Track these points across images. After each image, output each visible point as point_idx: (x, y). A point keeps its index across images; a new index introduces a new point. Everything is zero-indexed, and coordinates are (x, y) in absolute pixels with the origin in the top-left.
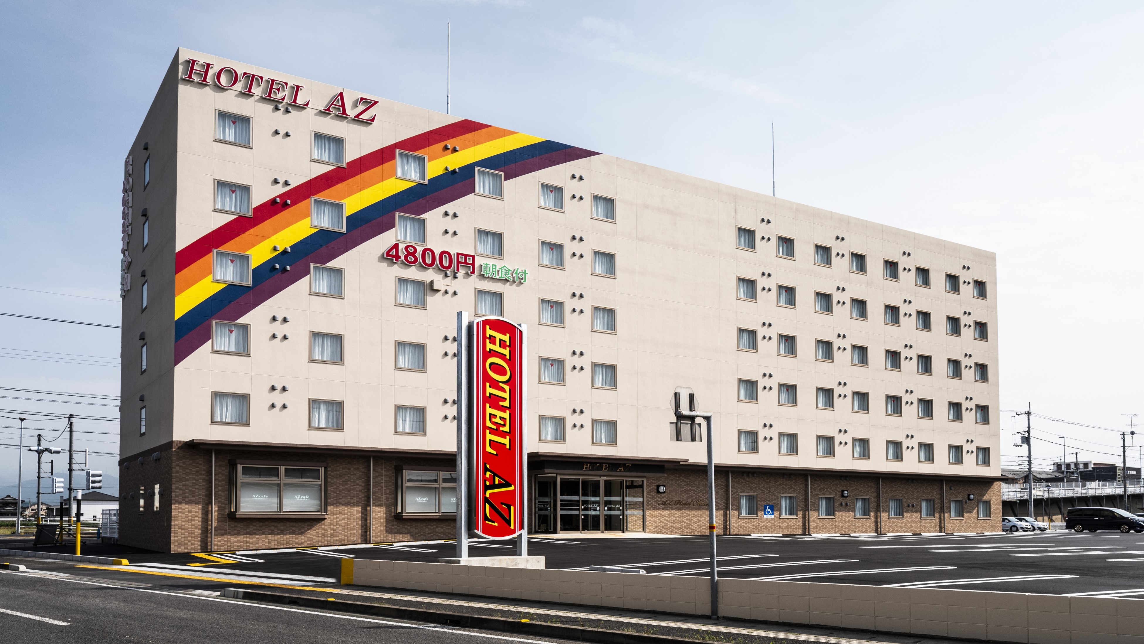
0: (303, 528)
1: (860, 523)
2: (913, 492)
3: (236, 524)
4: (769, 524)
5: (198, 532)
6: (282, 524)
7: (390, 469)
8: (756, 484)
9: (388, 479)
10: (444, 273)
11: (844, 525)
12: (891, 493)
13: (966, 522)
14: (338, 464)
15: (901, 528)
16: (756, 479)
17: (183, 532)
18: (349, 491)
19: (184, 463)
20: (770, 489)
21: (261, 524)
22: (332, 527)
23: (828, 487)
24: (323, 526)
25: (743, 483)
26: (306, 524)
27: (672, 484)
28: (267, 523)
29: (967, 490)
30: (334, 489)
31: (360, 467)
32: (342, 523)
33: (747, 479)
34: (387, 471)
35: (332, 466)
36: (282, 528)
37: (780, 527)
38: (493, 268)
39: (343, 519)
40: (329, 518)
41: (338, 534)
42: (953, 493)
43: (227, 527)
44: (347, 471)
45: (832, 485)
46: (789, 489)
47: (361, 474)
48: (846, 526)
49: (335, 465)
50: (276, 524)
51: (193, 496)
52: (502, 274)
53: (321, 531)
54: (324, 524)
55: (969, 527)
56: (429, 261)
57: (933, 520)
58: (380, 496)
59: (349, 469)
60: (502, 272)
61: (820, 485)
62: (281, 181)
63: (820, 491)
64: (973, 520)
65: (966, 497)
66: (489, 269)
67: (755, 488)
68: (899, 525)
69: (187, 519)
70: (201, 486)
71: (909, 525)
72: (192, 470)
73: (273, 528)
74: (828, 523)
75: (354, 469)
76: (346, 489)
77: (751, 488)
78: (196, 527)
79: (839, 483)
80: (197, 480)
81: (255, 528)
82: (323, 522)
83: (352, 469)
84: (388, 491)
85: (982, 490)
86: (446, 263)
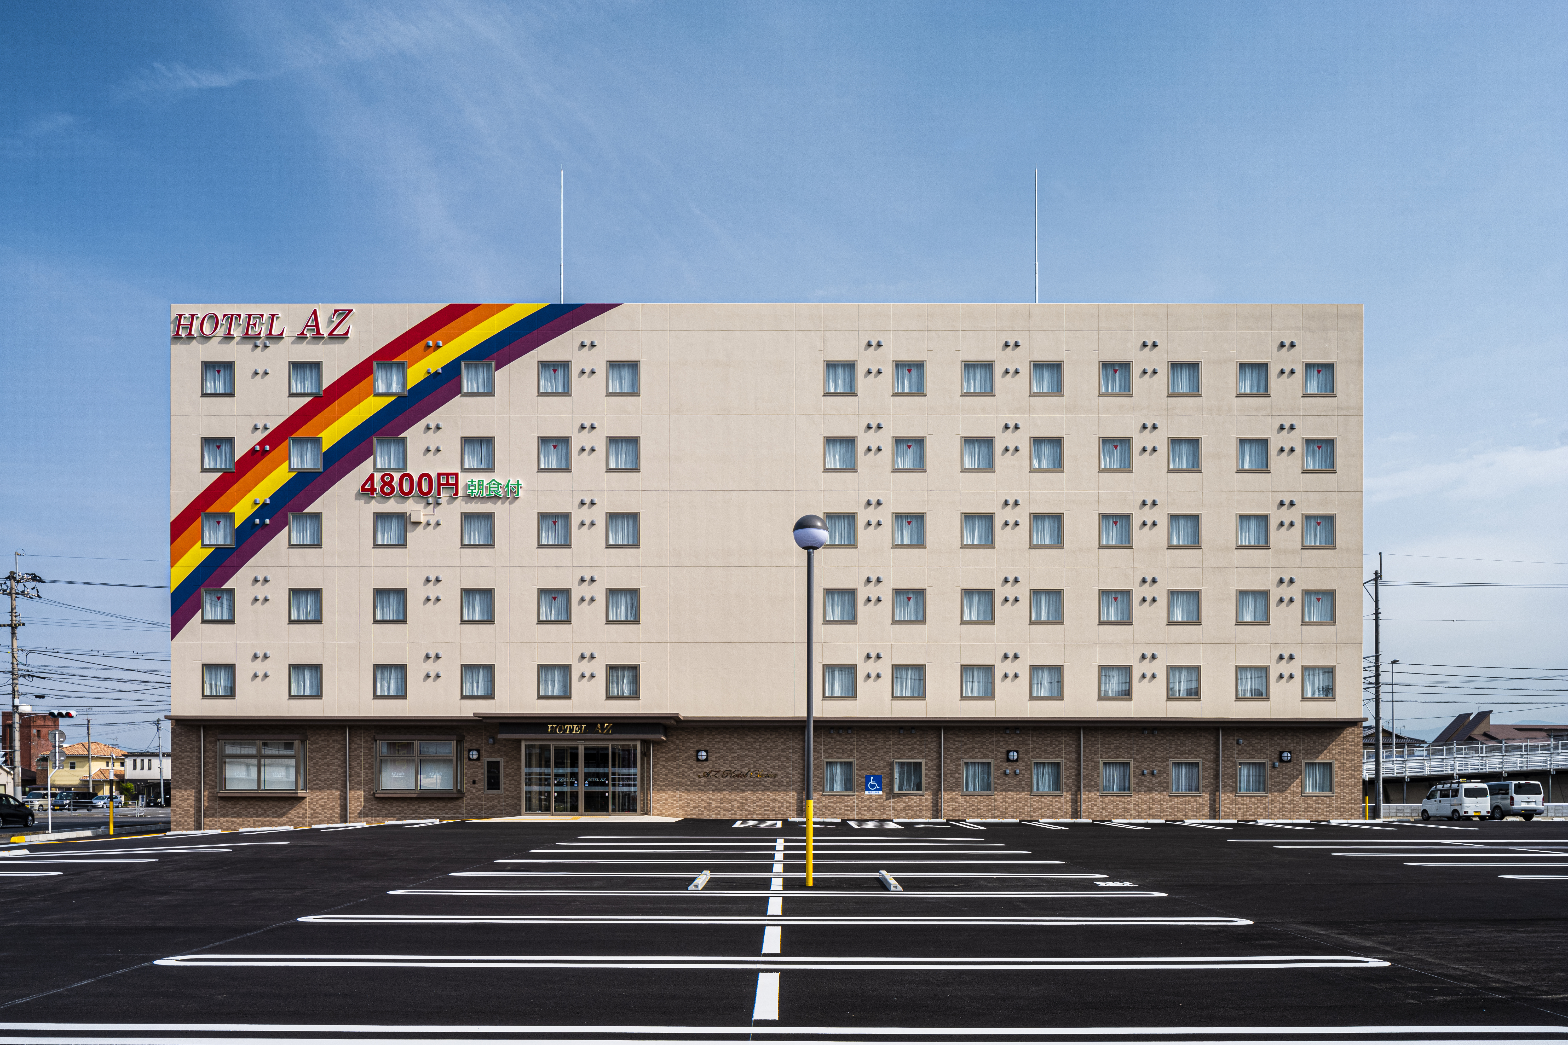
0: (285, 807)
1: (1043, 802)
2: (1154, 751)
3: (224, 803)
4: (874, 805)
5: (192, 811)
6: (266, 803)
7: (369, 739)
8: (851, 744)
9: (367, 751)
10: (425, 501)
11: (1010, 807)
12: (1107, 753)
13: (1273, 801)
14: (317, 736)
15: (1126, 810)
16: (852, 737)
17: (180, 811)
18: (328, 766)
19: (180, 740)
20: (876, 751)
21: (246, 803)
22: (312, 806)
23: (982, 746)
24: (303, 806)
25: (830, 743)
26: (287, 803)
27: (719, 748)
28: (251, 802)
29: (1278, 744)
30: (314, 764)
31: (339, 739)
32: (322, 802)
33: (838, 738)
34: (366, 742)
35: (311, 739)
36: (265, 807)
37: (893, 808)
38: (479, 485)
39: (323, 798)
40: (309, 796)
41: (317, 815)
42: (1245, 751)
43: (217, 807)
44: (326, 743)
45: (990, 743)
46: (910, 751)
47: (339, 746)
48: (1014, 807)
49: (314, 738)
50: (259, 803)
51: (188, 775)
52: (490, 490)
53: (302, 811)
54: (304, 803)
55: (1281, 809)
56: (406, 488)
57: (1198, 798)
58: (359, 771)
59: (328, 741)
60: (490, 488)
61: (966, 744)
62: (260, 425)
63: (966, 752)
64: (1290, 797)
65: (1275, 756)
66: (475, 487)
67: (851, 750)
68: (1121, 805)
69: (183, 798)
70: (194, 764)
71: (1144, 807)
72: (186, 747)
73: (257, 807)
74: (980, 802)
75: (333, 742)
76: (325, 764)
77: (843, 750)
78: (191, 807)
79: (1002, 739)
80: (191, 758)
81: (241, 807)
82: (303, 801)
83: (331, 741)
84: (367, 766)
85: (1314, 743)
86: (425, 489)
